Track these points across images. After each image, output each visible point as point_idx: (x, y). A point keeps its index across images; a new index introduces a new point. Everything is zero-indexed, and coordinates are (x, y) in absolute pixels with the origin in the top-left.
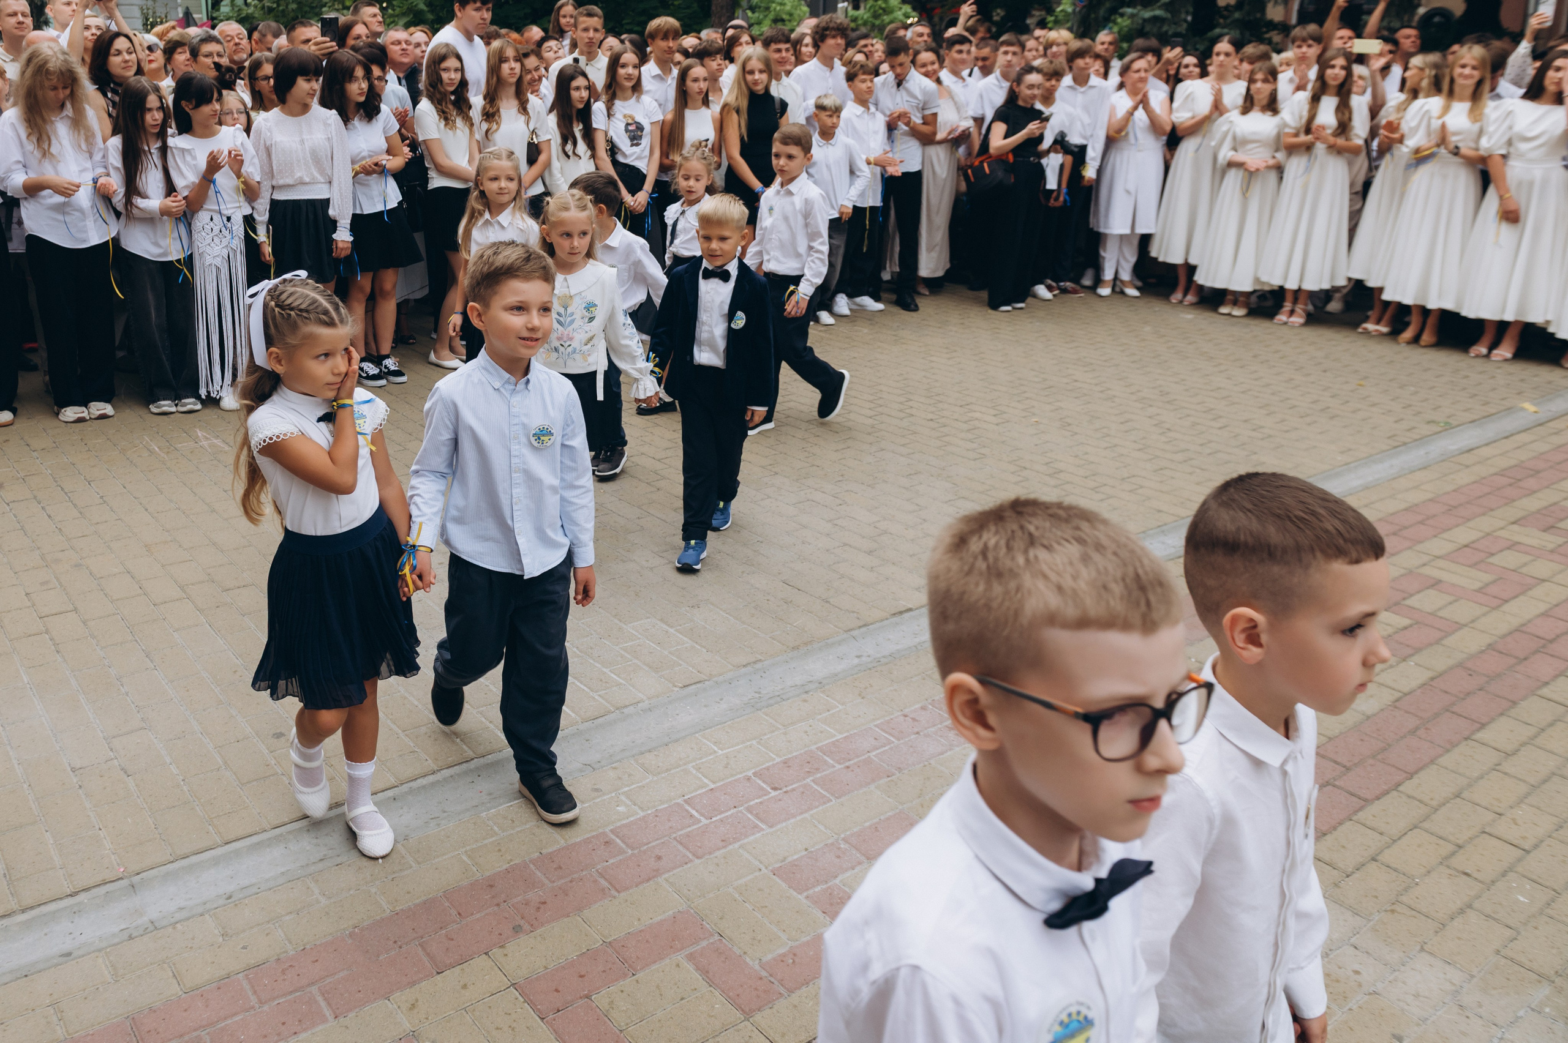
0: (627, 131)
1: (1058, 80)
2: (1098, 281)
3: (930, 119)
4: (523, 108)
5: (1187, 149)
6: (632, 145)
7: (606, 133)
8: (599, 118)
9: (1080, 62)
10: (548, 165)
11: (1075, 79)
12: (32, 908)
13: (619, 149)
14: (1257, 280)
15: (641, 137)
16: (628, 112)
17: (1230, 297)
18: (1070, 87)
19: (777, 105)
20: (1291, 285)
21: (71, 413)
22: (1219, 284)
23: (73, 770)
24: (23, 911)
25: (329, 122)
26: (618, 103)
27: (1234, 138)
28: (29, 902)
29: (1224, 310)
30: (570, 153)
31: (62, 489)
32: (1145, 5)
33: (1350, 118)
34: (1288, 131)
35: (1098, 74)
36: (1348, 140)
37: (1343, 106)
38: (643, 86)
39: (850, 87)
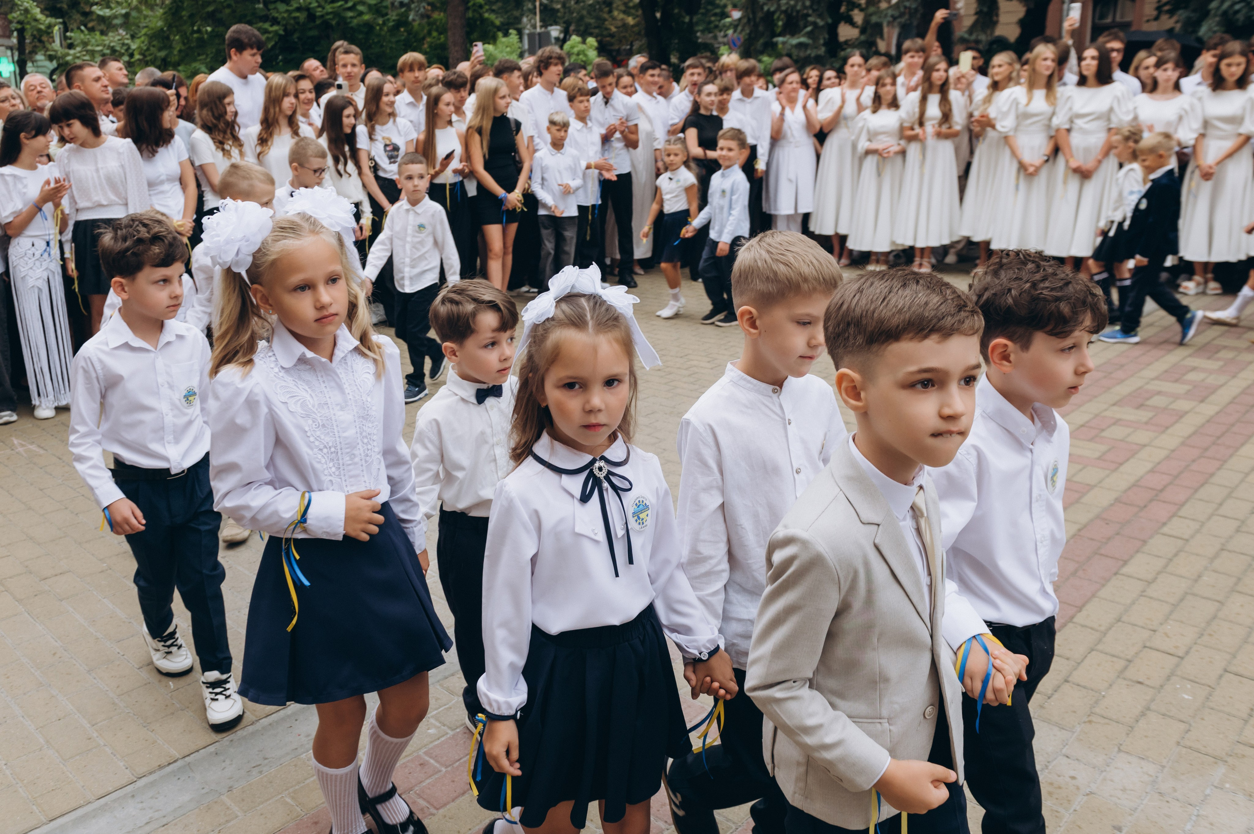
0: (385, 151)
1: (729, 94)
3: (633, 129)
4: (295, 131)
5: (833, 143)
6: (390, 163)
7: (369, 154)
8: (362, 142)
9: (747, 80)
11: (743, 93)
13: (381, 167)
14: (893, 243)
15: (397, 156)
16: (386, 135)
17: (873, 257)
18: (740, 100)
19: (513, 125)
20: (920, 244)
22: (865, 248)
25: (122, 150)
26: (378, 128)
27: (869, 132)
30: (342, 171)
32: (793, 34)
33: (950, 110)
34: (906, 125)
35: (761, 87)
36: (950, 128)
37: (945, 101)
38: (397, 111)
39: (571, 106)
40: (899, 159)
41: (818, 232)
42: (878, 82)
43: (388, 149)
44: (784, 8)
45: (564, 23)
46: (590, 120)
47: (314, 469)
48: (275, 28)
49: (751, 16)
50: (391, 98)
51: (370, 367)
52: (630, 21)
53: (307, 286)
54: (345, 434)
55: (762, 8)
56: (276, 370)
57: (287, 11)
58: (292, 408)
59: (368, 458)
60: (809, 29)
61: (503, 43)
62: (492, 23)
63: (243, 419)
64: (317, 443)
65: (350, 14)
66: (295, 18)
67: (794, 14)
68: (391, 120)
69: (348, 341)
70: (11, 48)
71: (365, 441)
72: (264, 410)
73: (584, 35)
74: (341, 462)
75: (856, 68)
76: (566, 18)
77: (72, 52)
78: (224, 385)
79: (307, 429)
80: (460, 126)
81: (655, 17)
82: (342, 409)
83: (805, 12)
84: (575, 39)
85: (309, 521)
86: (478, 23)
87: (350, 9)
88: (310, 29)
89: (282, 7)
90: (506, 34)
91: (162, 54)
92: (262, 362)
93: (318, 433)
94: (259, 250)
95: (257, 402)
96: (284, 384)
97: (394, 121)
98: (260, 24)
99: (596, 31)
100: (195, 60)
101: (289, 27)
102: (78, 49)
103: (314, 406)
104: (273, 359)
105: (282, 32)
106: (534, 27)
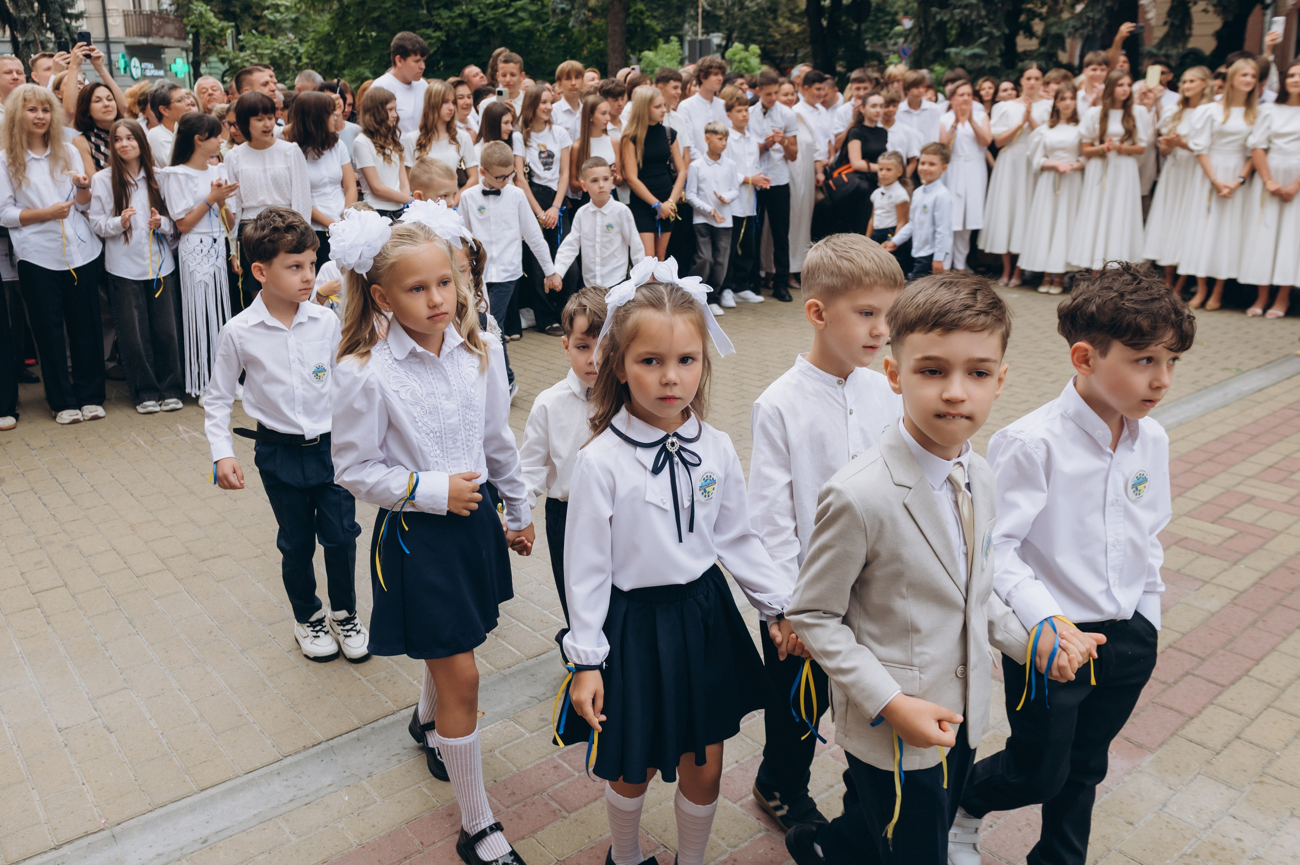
0: (540, 157)
4: (453, 138)
6: (545, 169)
7: (524, 162)
8: (518, 149)
9: (915, 91)
11: (910, 104)
13: (535, 174)
14: (1068, 264)
15: (552, 163)
16: (541, 142)
17: (1047, 279)
18: (907, 112)
19: (668, 134)
21: (66, 416)
22: (1038, 268)
23: (60, 730)
25: (288, 153)
26: (533, 134)
27: (1045, 147)
29: (1043, 289)
32: (966, 45)
33: (1134, 126)
34: (1085, 141)
35: (930, 99)
36: (1134, 144)
37: (1128, 117)
38: (554, 119)
39: (729, 116)
40: (1077, 176)
41: (987, 251)
42: (1057, 96)
43: (543, 155)
44: (957, 18)
45: (727, 29)
46: (748, 130)
47: (421, 451)
48: (438, 34)
49: (923, 25)
50: (548, 105)
51: (476, 361)
52: (796, 28)
53: (421, 287)
54: (449, 421)
55: (934, 17)
56: (390, 362)
57: (450, 17)
58: (403, 396)
59: (469, 443)
60: (984, 39)
61: (664, 49)
62: (653, 30)
63: (360, 404)
64: (424, 428)
65: (511, 20)
66: (458, 24)
67: (969, 24)
68: (548, 127)
69: (454, 339)
70: (186, 50)
71: (468, 427)
72: (378, 397)
73: (747, 42)
74: (444, 445)
75: (1033, 82)
76: (729, 25)
77: (242, 54)
78: (345, 374)
79: (416, 415)
80: (615, 134)
81: (822, 25)
82: (447, 399)
83: (981, 21)
84: (737, 46)
85: (416, 499)
86: (639, 29)
87: (511, 15)
88: (472, 35)
89: (445, 13)
90: (667, 41)
91: (328, 58)
92: (377, 354)
93: (426, 419)
94: (380, 254)
95: (373, 390)
96: (396, 374)
97: (550, 128)
98: (423, 30)
99: (760, 38)
100: (360, 65)
101: (451, 33)
102: (248, 52)
103: (422, 395)
104: (388, 351)
105: (444, 38)
106: (696, 33)
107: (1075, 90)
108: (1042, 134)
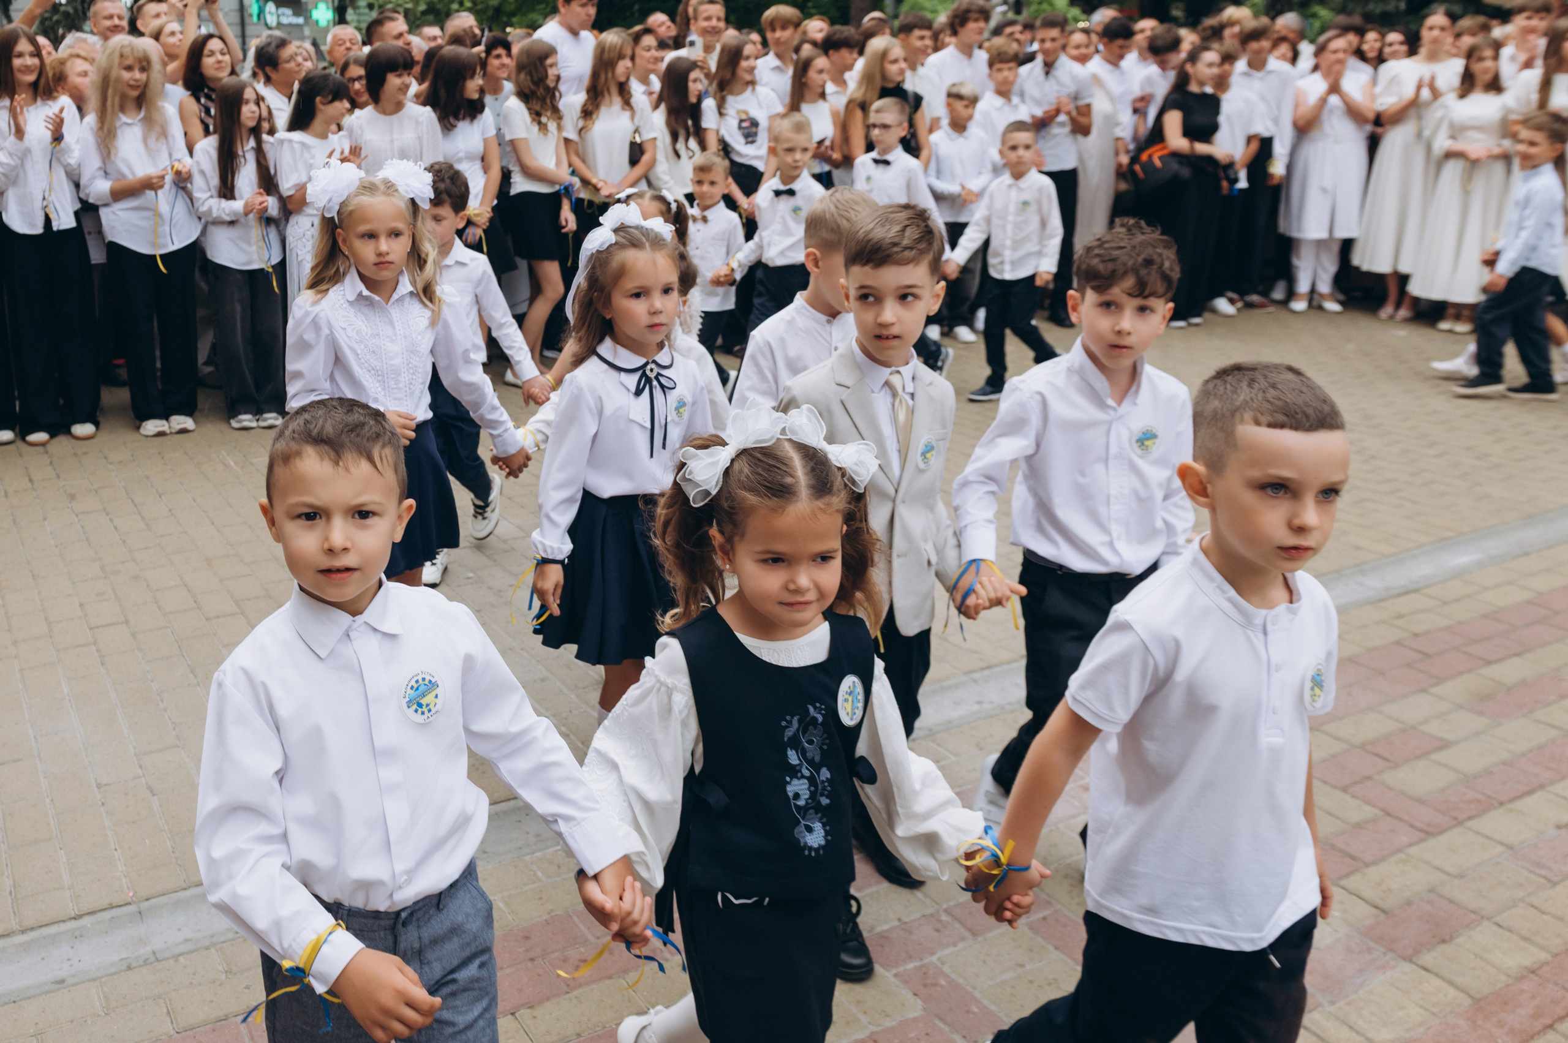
0: (740, 127)
2: (1291, 294)
3: (1086, 109)
4: (627, 103)
7: (718, 132)
8: (709, 118)
9: (1257, 46)
10: (653, 163)
12: (32, 929)
13: (733, 149)
15: (755, 134)
16: (741, 107)
17: (1450, 311)
19: (913, 98)
21: (152, 426)
22: (1436, 295)
23: (99, 786)
24: (23, 932)
25: (420, 119)
28: (30, 922)
29: (1444, 325)
30: (681, 151)
31: (133, 501)
34: (1511, 118)
38: (758, 79)
39: (991, 75)
41: (1365, 267)
42: (1471, 54)
43: (744, 125)
47: (363, 386)
50: (751, 62)
59: (412, 386)
64: (366, 365)
69: (405, 288)
78: (299, 307)
80: (838, 99)
82: (392, 341)
92: (334, 293)
94: (344, 202)
107: (1497, 46)
108: (1446, 107)
